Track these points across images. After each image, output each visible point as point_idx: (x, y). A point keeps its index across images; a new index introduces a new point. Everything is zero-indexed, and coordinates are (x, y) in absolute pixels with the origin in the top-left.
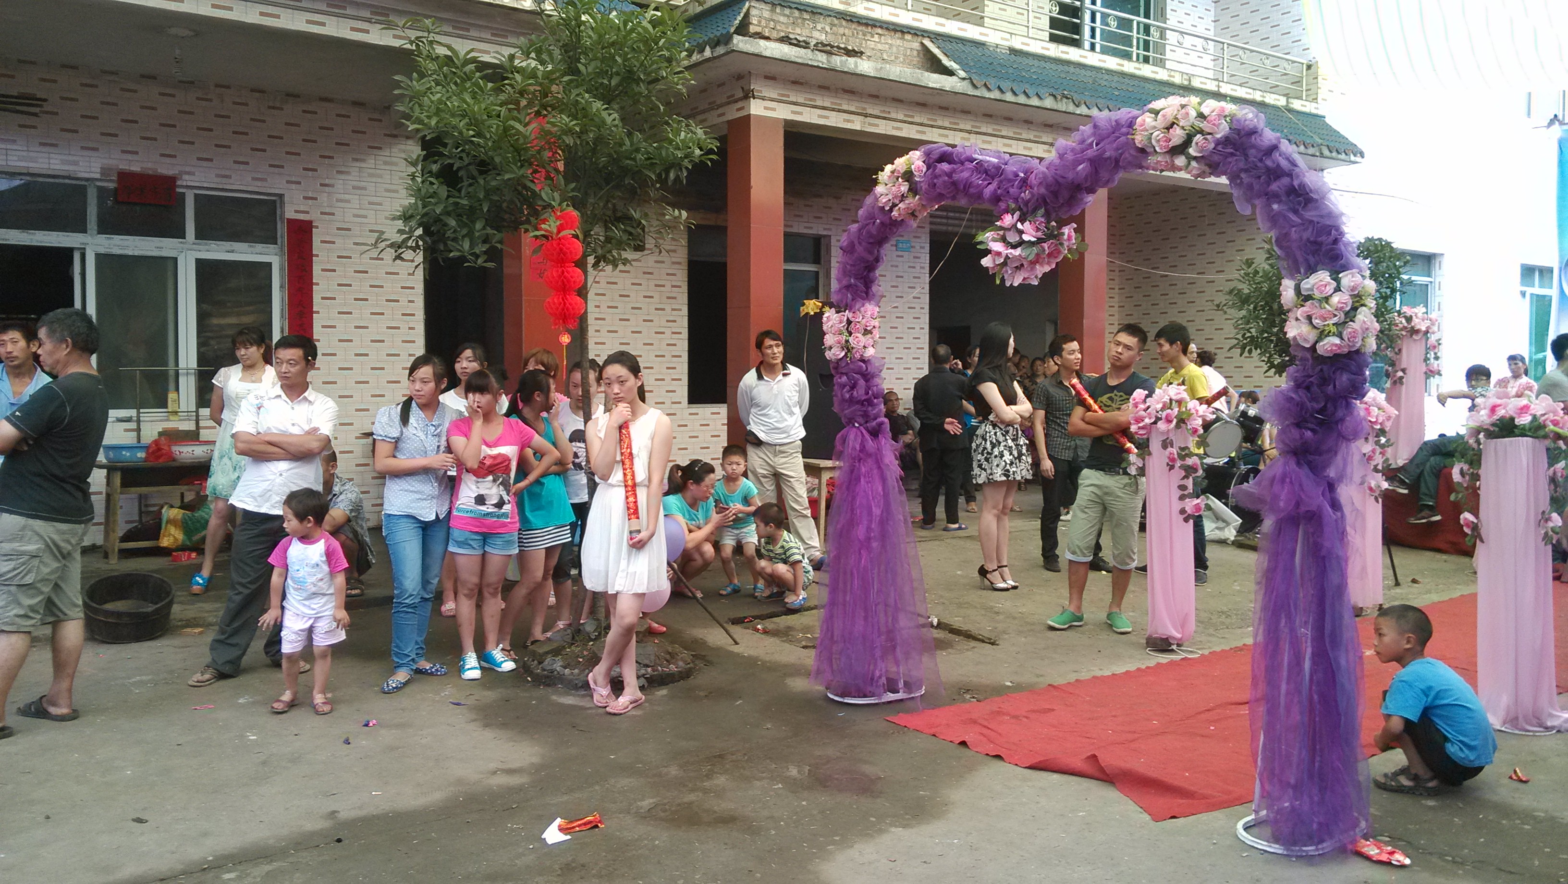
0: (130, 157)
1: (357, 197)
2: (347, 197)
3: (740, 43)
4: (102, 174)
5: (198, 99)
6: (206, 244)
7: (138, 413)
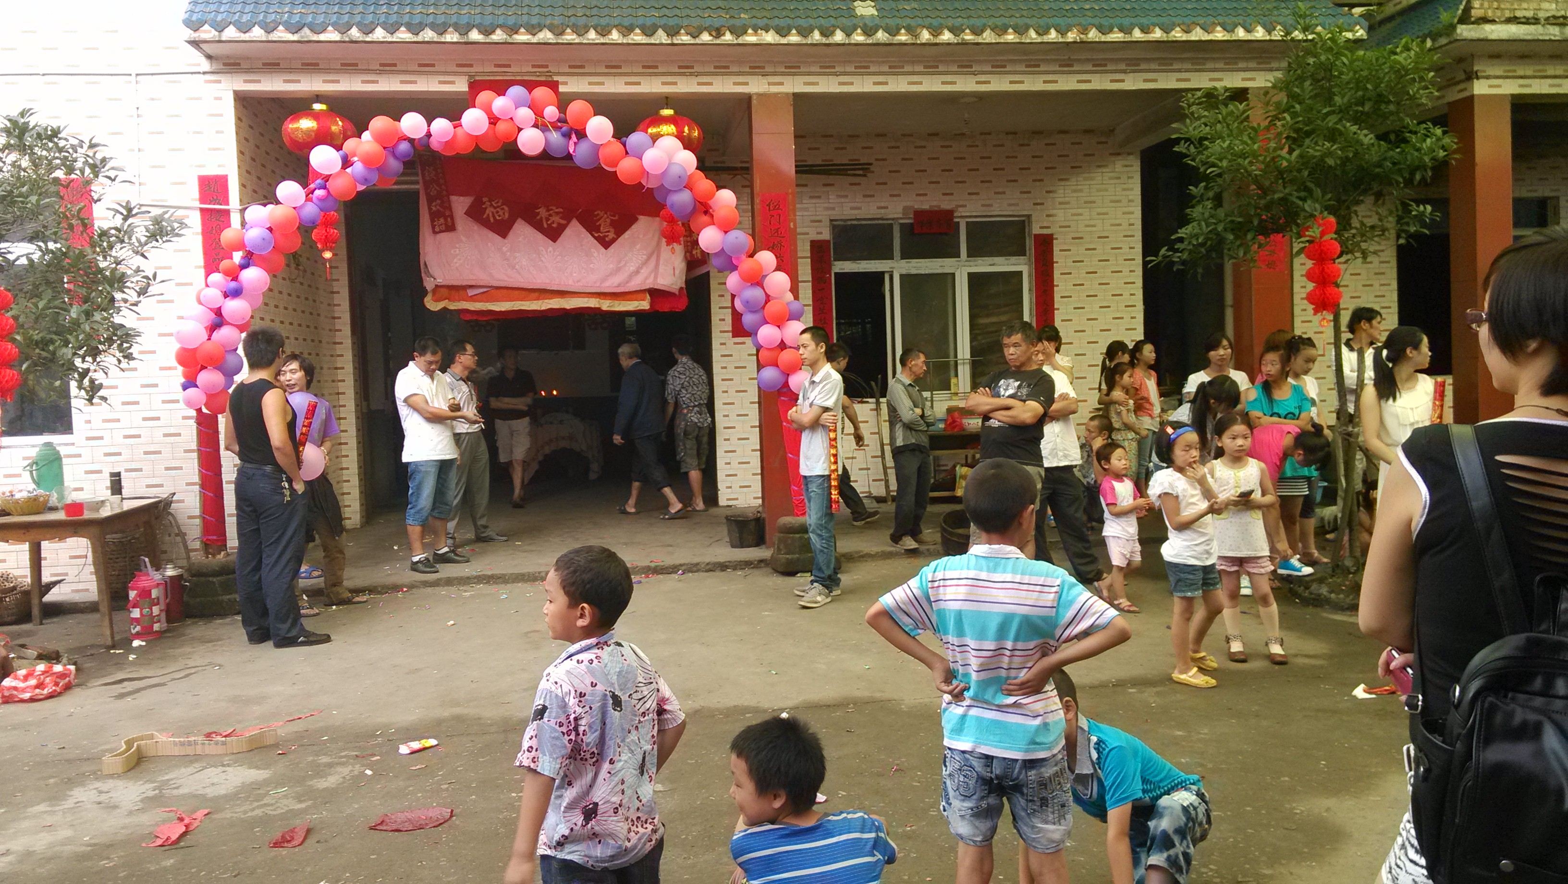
0: (921, 198)
1: (1087, 210)
2: (1080, 211)
3: (1465, 31)
4: (903, 214)
5: (969, 146)
6: (975, 261)
7: (932, 394)
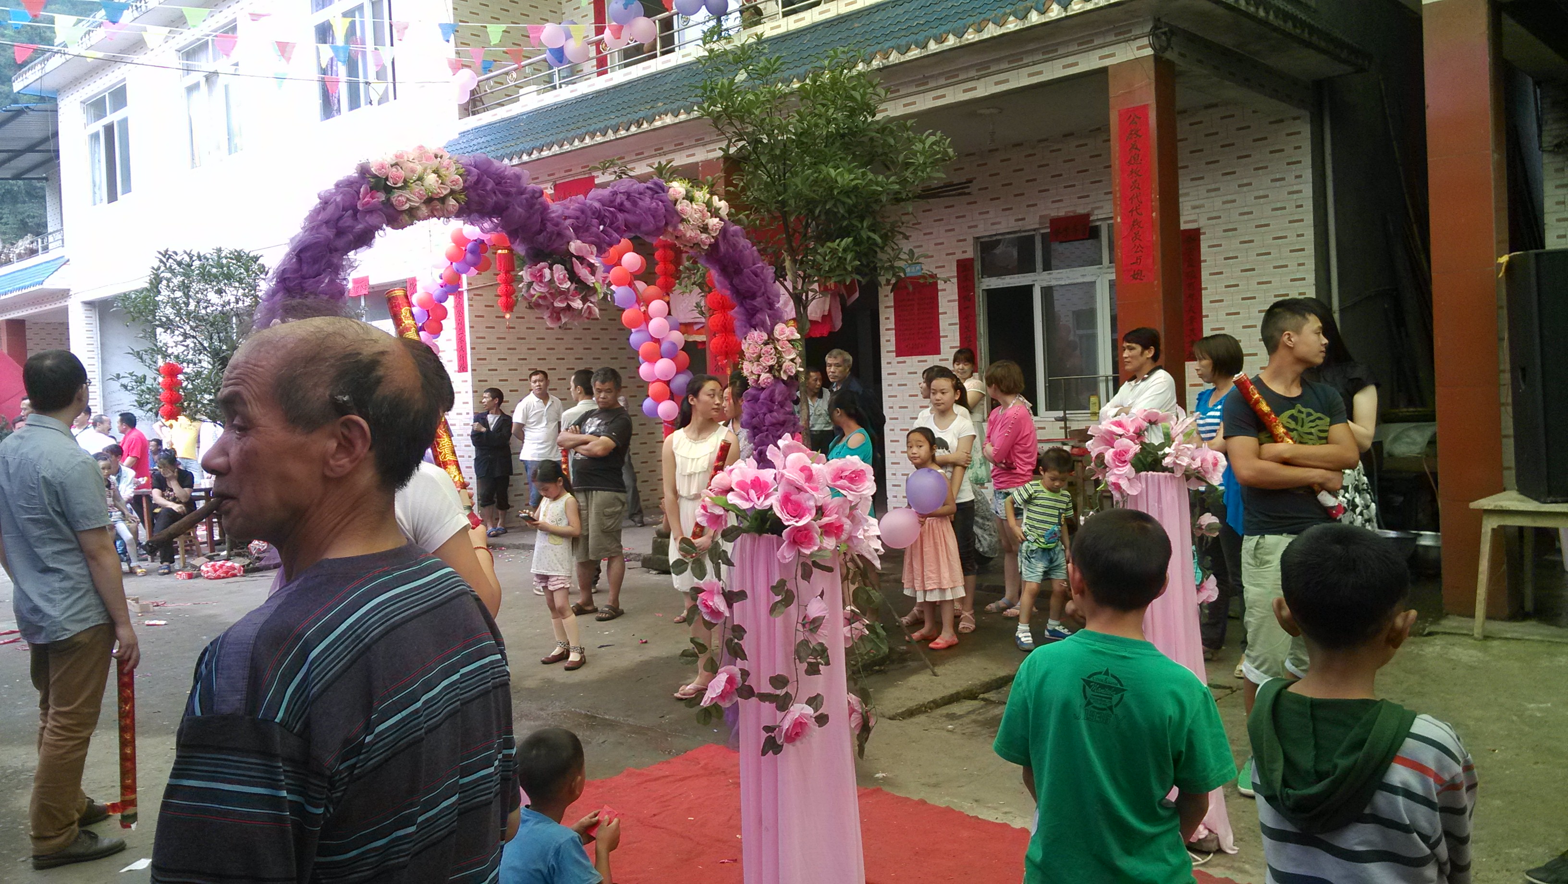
4: (1040, 224)
7: (1065, 414)
